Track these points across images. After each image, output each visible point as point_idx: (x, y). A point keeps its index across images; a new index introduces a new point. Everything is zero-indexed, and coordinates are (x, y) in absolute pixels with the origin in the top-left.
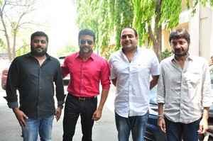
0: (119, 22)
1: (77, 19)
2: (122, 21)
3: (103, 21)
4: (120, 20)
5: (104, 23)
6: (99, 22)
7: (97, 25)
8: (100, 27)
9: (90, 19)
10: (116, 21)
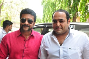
0: (70, 5)
1: (42, 2)
2: (72, 4)
3: (59, 3)
4: (70, 3)
5: (60, 5)
6: (56, 4)
7: (55, 6)
8: (57, 8)
9: (51, 2)
10: (67, 4)
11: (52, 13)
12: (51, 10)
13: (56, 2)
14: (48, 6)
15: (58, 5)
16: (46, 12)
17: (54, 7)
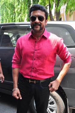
0: (29, 6)
4: (30, 4)
5: (19, 7)
6: (15, 6)
8: (16, 10)
9: (9, 3)
10: (27, 5)
11: (11, 17)
12: (9, 13)
13: (14, 3)
14: (6, 8)
15: (17, 6)
16: (4, 16)
17: (13, 9)
